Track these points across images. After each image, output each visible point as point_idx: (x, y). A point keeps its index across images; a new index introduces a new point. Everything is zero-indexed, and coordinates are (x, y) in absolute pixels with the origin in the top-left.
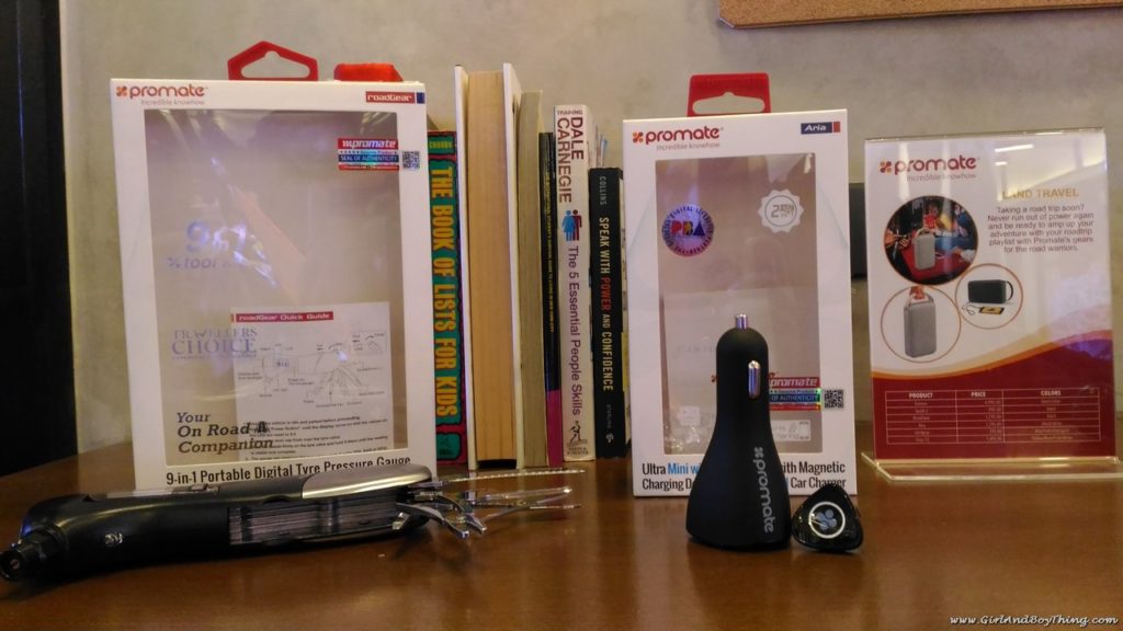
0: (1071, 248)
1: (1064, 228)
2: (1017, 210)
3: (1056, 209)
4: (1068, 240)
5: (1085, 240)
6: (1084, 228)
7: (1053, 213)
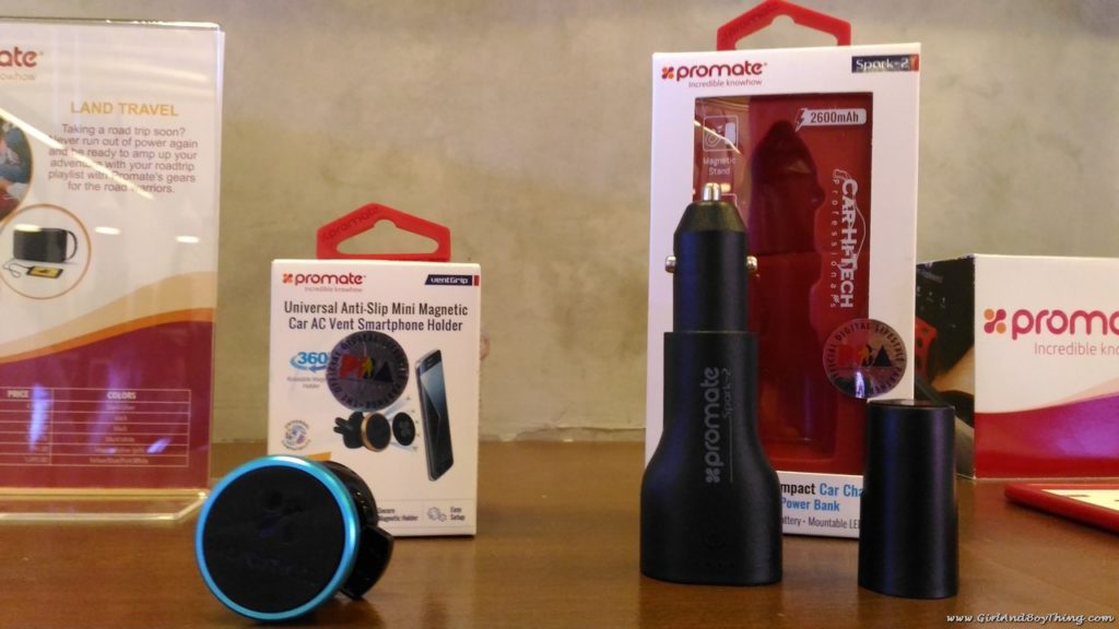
0: (163, 189)
1: (157, 159)
2: (91, 131)
3: (146, 132)
4: (160, 177)
5: (184, 179)
6: (183, 162)
7: (141, 137)
